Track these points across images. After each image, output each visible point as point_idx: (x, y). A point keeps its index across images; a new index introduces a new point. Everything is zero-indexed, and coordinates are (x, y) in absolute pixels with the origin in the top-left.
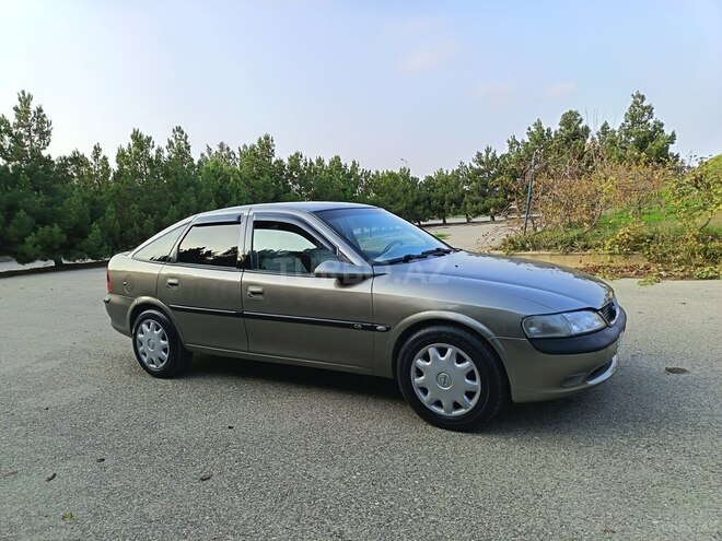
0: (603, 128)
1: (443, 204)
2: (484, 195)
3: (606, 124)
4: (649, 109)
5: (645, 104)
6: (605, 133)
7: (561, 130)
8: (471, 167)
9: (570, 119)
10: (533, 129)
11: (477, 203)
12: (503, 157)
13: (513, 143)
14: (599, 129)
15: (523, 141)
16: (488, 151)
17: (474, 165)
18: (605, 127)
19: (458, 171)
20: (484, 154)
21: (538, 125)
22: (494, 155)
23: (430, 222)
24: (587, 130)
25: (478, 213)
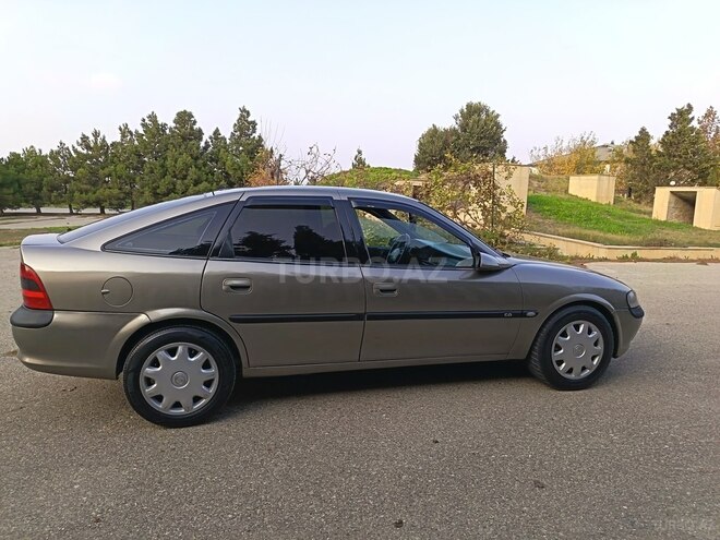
0: (214, 134)
1: (40, 189)
2: (94, 184)
3: (217, 130)
4: (254, 124)
5: (250, 119)
6: (216, 139)
7: (176, 128)
8: (76, 151)
9: (184, 118)
10: (147, 121)
11: (87, 192)
12: (113, 144)
13: (125, 131)
14: (211, 134)
15: (137, 131)
16: (96, 134)
17: (79, 149)
18: (217, 132)
19: (58, 153)
20: (92, 138)
21: (153, 117)
22: (104, 140)
23: (21, 210)
24: (200, 132)
25: (88, 204)
